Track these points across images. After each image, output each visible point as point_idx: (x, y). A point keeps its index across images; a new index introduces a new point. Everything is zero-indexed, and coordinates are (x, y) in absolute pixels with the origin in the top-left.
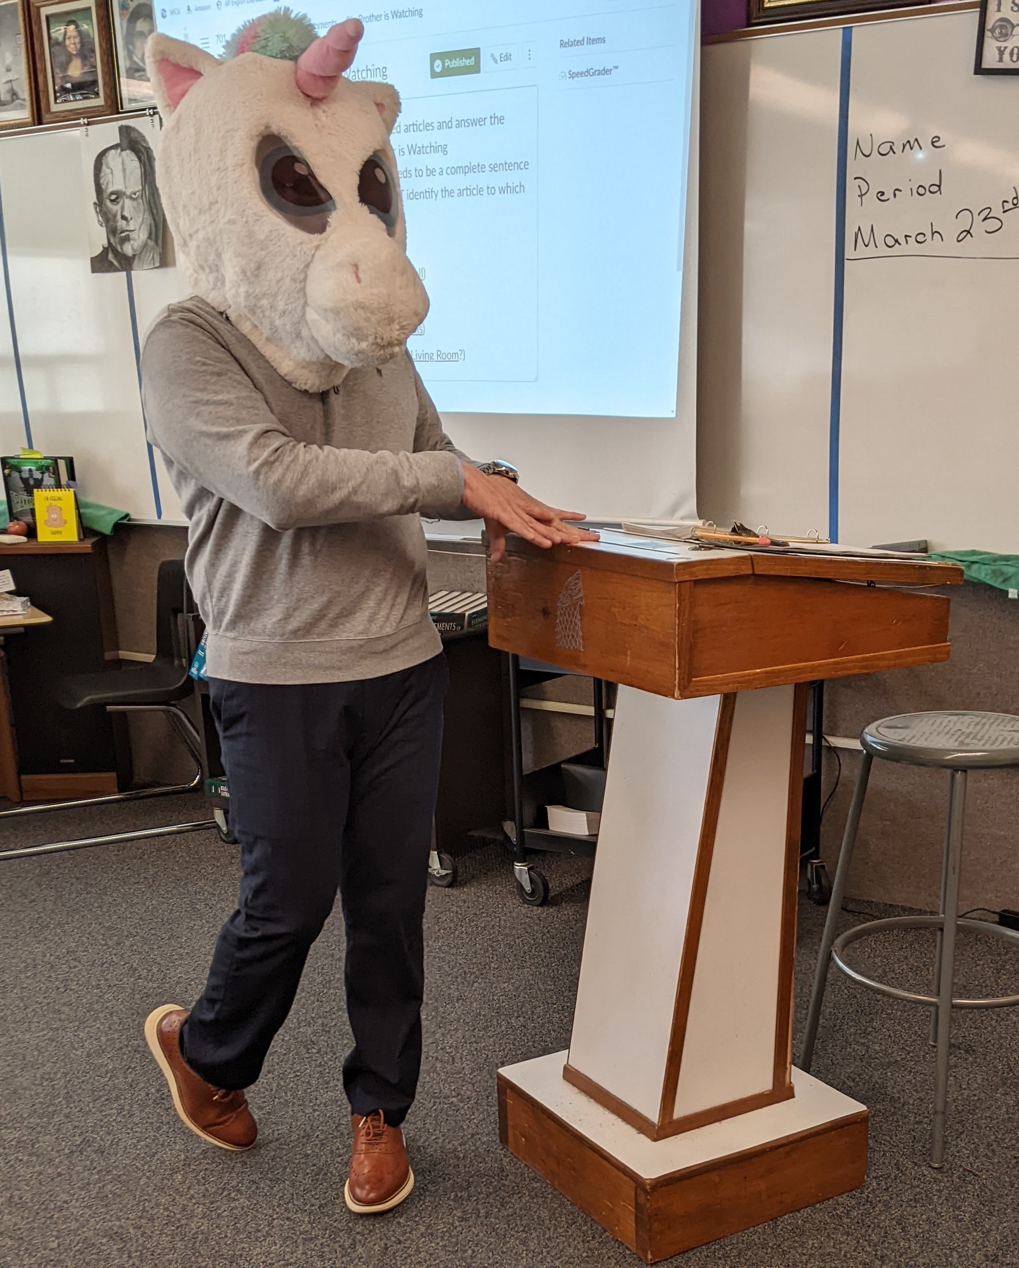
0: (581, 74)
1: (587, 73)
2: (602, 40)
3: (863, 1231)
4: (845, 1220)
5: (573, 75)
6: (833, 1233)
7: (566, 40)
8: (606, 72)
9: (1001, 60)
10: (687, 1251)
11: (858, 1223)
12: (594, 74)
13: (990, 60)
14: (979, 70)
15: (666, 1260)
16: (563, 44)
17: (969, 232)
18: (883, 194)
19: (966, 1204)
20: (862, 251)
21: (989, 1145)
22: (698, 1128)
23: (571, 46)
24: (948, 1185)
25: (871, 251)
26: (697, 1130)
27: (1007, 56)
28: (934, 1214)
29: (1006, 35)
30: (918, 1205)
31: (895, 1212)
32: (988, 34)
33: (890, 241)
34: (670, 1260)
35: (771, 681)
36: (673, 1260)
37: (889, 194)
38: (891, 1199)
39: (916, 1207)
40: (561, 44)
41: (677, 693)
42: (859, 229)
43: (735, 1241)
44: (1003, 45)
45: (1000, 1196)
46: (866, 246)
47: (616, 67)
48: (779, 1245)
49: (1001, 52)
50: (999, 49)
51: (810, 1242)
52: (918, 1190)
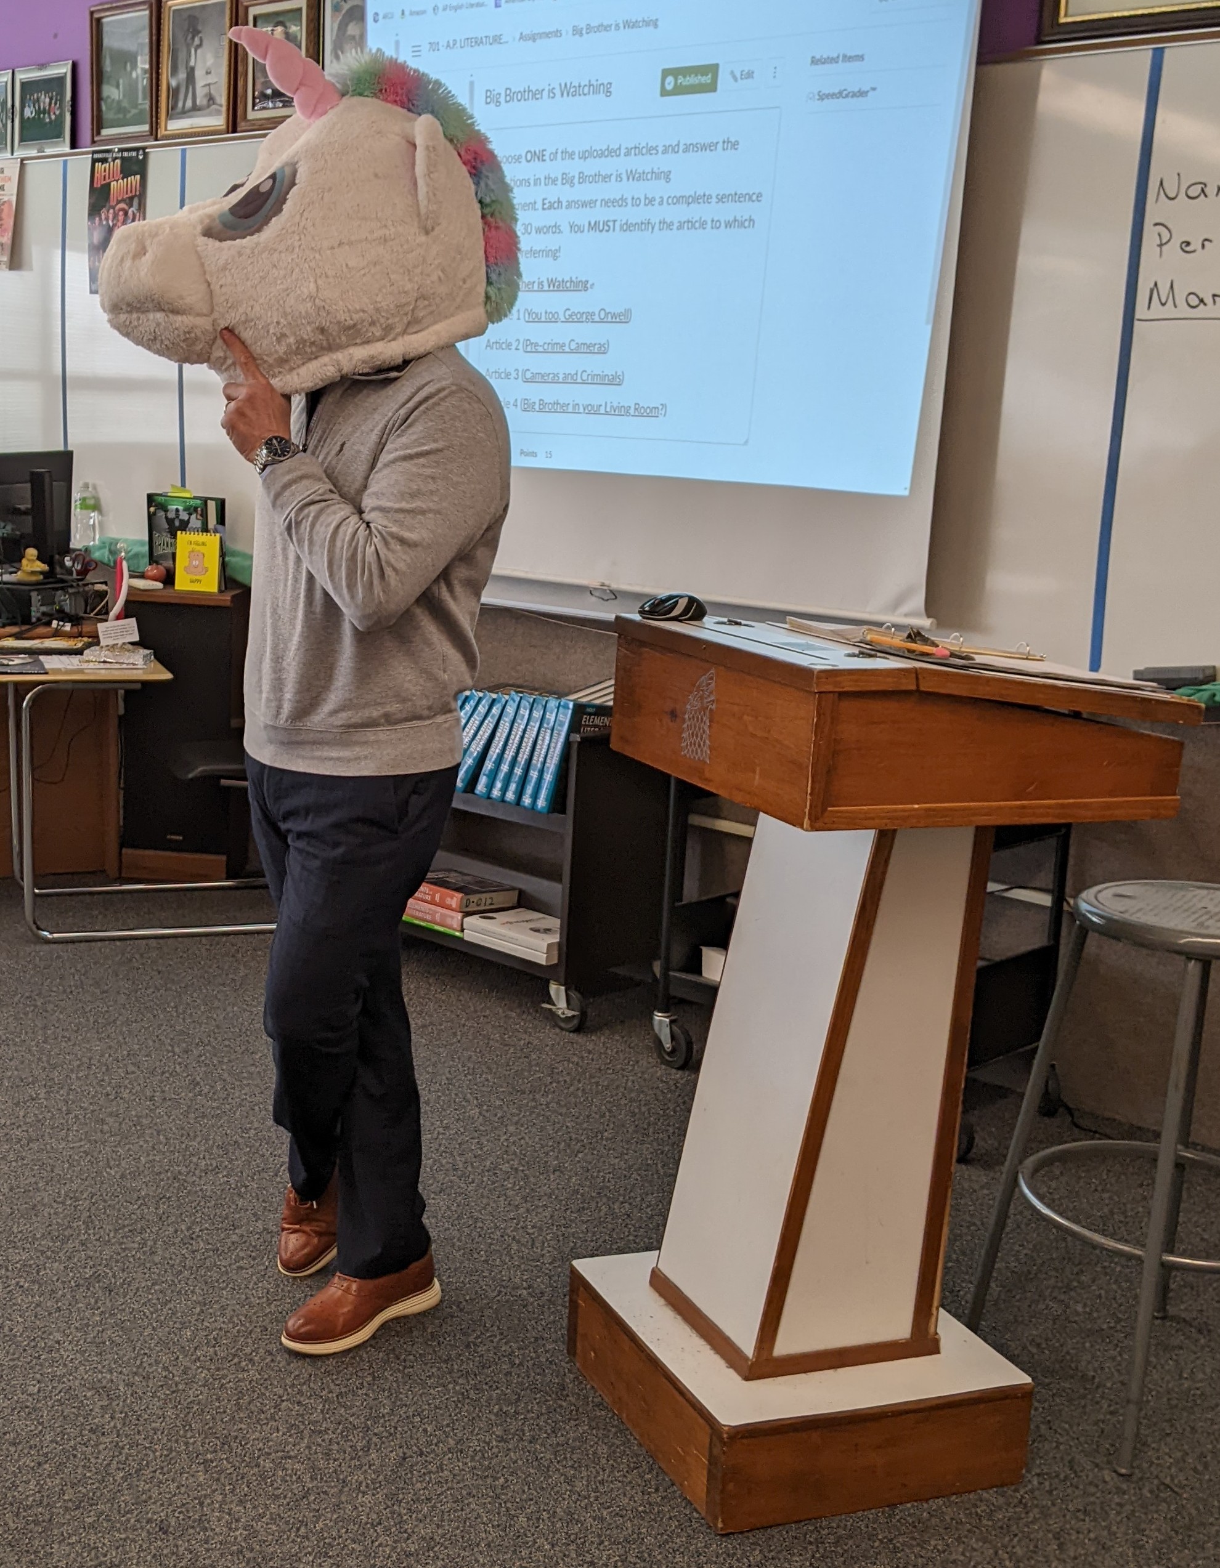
0: (832, 96)
1: (840, 95)
2: (861, 58)
3: (1007, 1539)
4: (985, 1522)
5: (822, 97)
6: (966, 1537)
7: (818, 57)
8: (862, 94)
10: (771, 1527)
11: (1001, 1528)
12: (847, 96)
15: (741, 1533)
16: (815, 61)
18: (1188, 244)
19: (1153, 1527)
20: (1157, 310)
22: (805, 1372)
23: (823, 63)
24: (1133, 1498)
25: (1169, 311)
26: (803, 1375)
28: (1105, 1533)
30: (1087, 1519)
31: (1055, 1524)
33: (1194, 301)
34: (746, 1534)
35: (932, 821)
36: (750, 1534)
37: (1196, 245)
38: (1053, 1505)
39: (1084, 1520)
40: (812, 62)
41: (806, 822)
42: (1156, 284)
43: (834, 1525)
45: (1203, 1524)
46: (1163, 304)
47: (874, 89)
48: (891, 1540)
51: (933, 1543)
52: (1092, 1499)
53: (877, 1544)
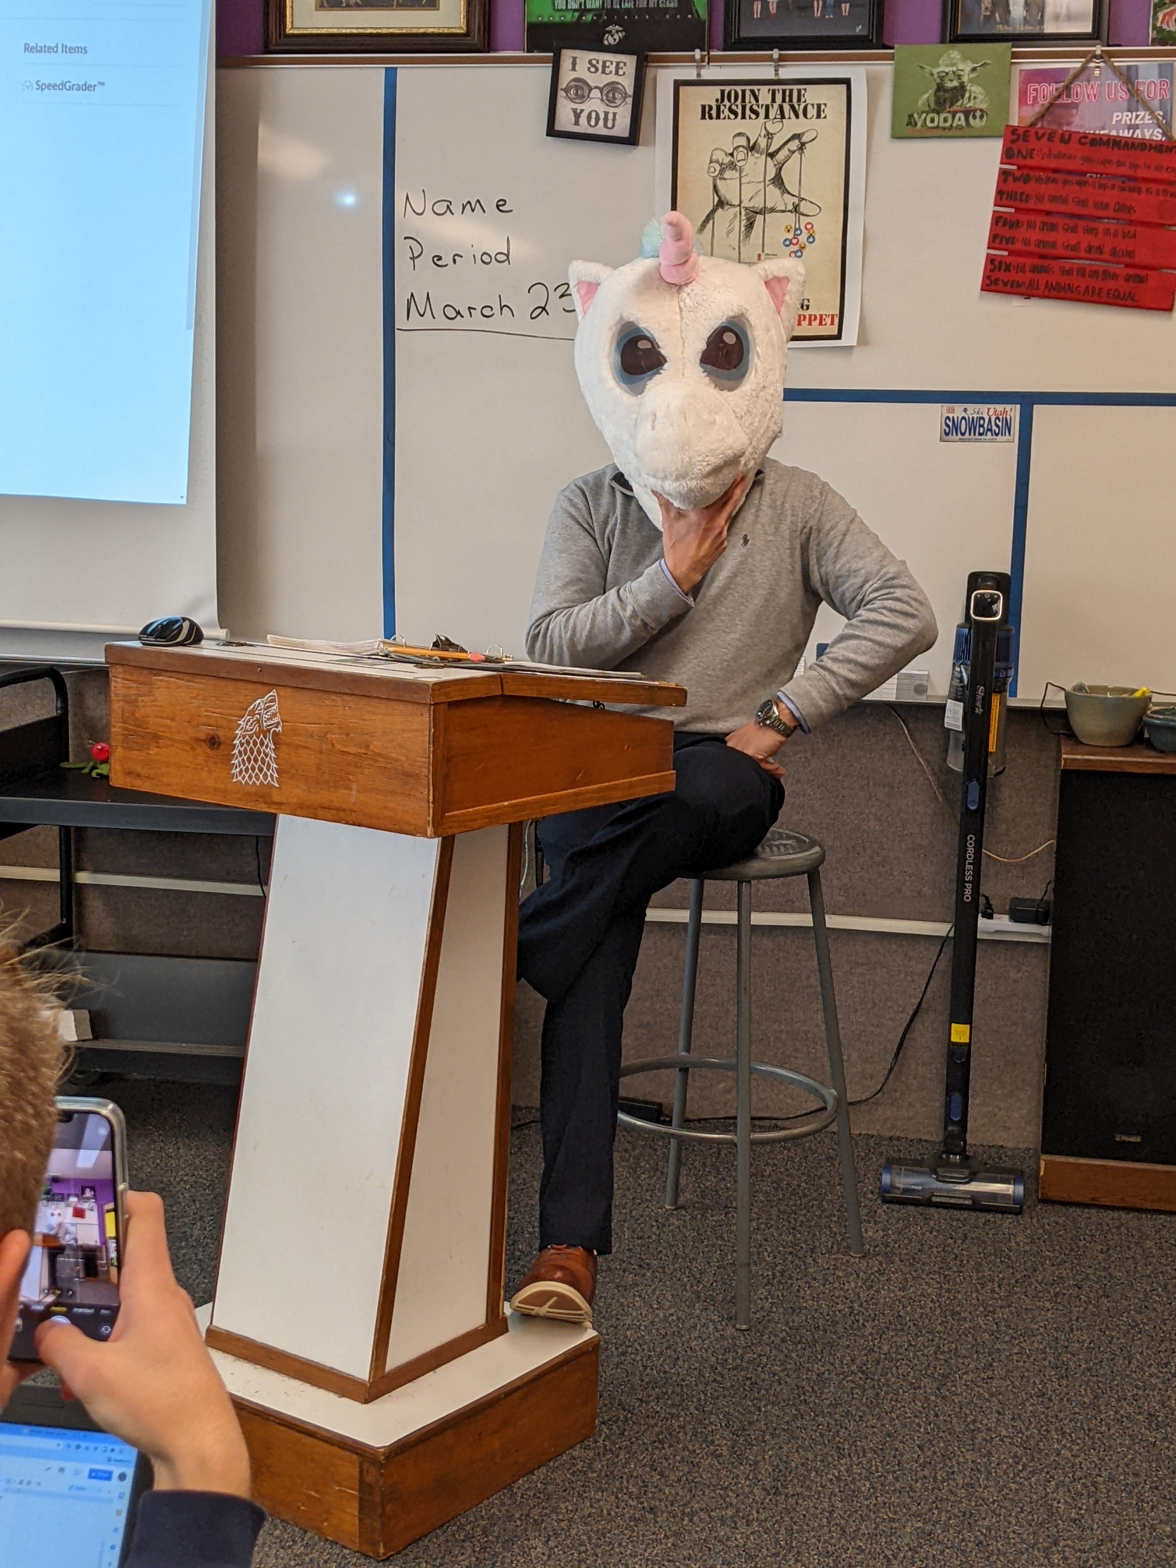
3: (617, 1483)
4: (590, 1475)
6: (585, 1492)
9: (577, 123)
10: (419, 1539)
11: (607, 1476)
13: (565, 121)
14: (552, 131)
15: (399, 1553)
17: (544, 309)
19: (718, 1437)
21: (713, 1369)
22: (413, 1379)
24: (688, 1419)
26: (412, 1384)
27: (583, 119)
28: (687, 1453)
29: (583, 97)
30: (665, 1446)
31: (644, 1458)
32: (561, 94)
34: (403, 1553)
36: (406, 1551)
38: (632, 1443)
39: (664, 1448)
43: (472, 1519)
44: (579, 107)
48: (528, 1515)
49: (577, 115)
50: (575, 111)
51: (562, 1506)
52: (657, 1429)
53: (519, 1523)
